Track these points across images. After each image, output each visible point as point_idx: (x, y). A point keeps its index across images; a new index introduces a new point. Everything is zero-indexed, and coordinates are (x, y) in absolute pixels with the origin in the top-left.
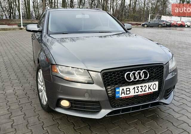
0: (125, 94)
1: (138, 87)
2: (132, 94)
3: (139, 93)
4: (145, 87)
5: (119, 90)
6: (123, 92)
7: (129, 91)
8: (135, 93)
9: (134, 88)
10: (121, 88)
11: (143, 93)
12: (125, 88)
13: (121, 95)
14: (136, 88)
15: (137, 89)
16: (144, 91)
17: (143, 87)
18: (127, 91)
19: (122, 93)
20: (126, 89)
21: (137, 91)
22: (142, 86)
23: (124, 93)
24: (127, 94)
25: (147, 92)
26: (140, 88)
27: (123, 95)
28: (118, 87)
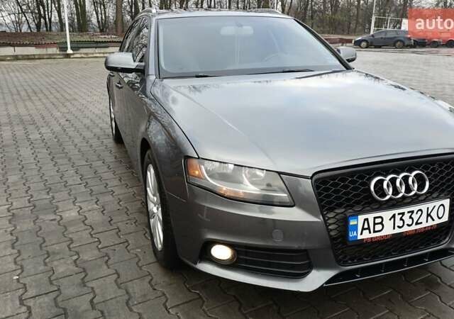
0: (370, 232)
1: (403, 214)
2: (388, 230)
3: (406, 229)
4: (420, 212)
5: (356, 223)
6: (366, 226)
7: (381, 223)
8: (394, 228)
9: (394, 216)
10: (361, 218)
11: (414, 227)
12: (371, 216)
13: (361, 234)
14: (398, 217)
15: (401, 219)
16: (417, 223)
17: (415, 212)
18: (375, 224)
19: (363, 229)
20: (375, 218)
21: (399, 223)
22: (412, 212)
23: (369, 228)
24: (375, 232)
25: (425, 225)
26: (406, 217)
27: (366, 235)
28: (355, 215)
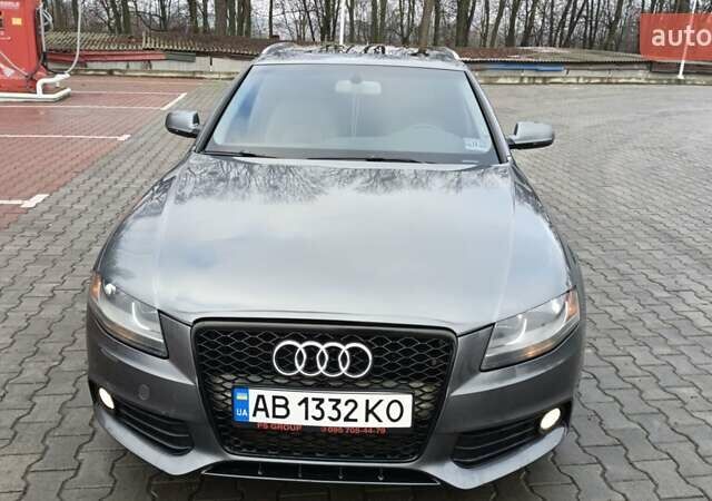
0: (267, 416)
1: (322, 401)
2: (296, 418)
3: (325, 423)
4: (352, 405)
5: (245, 398)
6: (261, 406)
7: (285, 406)
8: (307, 418)
9: (305, 401)
10: (254, 393)
11: (341, 423)
12: (268, 394)
13: (254, 415)
14: (312, 405)
15: (318, 407)
16: (347, 419)
17: (343, 402)
18: (275, 406)
19: (257, 409)
20: (274, 398)
21: (313, 411)
22: (338, 401)
23: (265, 409)
24: (274, 416)
25: (361, 424)
26: (328, 406)
27: (261, 418)
